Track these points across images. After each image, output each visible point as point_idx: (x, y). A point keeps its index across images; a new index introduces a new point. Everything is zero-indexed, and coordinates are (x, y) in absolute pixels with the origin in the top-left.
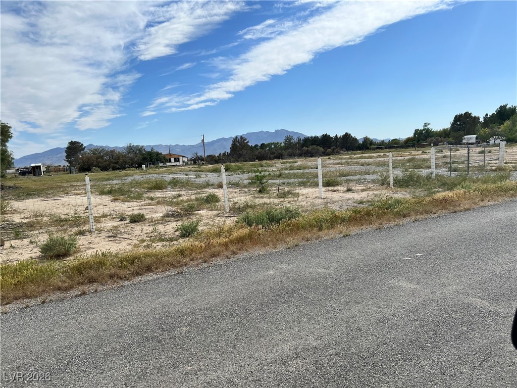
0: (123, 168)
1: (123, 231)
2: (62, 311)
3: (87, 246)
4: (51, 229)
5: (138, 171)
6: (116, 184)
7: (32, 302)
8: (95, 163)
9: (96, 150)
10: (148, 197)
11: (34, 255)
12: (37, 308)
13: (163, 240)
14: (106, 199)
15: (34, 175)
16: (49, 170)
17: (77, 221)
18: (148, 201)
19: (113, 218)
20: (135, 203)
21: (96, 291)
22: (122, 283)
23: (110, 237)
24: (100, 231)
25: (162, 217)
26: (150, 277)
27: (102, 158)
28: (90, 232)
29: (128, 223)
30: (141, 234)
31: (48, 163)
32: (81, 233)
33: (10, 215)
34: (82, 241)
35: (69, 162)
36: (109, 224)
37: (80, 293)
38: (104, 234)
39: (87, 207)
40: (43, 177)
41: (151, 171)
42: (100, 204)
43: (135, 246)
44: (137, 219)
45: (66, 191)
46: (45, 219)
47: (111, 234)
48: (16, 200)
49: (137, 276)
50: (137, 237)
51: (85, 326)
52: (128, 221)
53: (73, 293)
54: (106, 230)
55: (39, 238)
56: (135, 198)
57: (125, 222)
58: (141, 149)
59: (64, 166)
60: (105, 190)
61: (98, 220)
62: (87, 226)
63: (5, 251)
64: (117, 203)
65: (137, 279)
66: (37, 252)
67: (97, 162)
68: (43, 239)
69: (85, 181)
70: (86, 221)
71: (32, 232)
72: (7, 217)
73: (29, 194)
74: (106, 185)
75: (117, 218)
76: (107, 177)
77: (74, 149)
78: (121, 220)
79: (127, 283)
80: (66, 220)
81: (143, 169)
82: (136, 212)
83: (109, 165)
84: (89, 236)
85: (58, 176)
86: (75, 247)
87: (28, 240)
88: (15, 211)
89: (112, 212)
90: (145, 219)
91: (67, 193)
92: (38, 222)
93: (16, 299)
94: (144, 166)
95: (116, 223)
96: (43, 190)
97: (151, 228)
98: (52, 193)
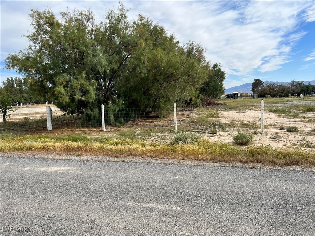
0: (287, 96)
1: (281, 136)
2: (241, 174)
3: (258, 141)
4: (240, 128)
5: (297, 98)
6: (280, 106)
7: (227, 165)
8: (268, 92)
9: (270, 84)
10: (302, 117)
11: (230, 141)
12: (229, 169)
13: (309, 147)
14: (273, 115)
15: (234, 98)
16: (242, 96)
17: (254, 126)
18: (301, 119)
19: (276, 127)
20: (292, 119)
21: (260, 168)
22: (277, 167)
23: (272, 138)
24: (267, 134)
25: (311, 131)
26: (296, 168)
27: (273, 89)
28: (261, 133)
29: (286, 132)
30: (294, 140)
31: (242, 92)
32: (256, 133)
33: (221, 119)
34: (256, 138)
35: (253, 91)
36: (273, 131)
37: (251, 167)
38: (269, 136)
39: (261, 119)
40: (238, 100)
41: (307, 99)
42: (269, 118)
43: (289, 147)
44: (292, 130)
45: (250, 108)
46: (237, 123)
47: (273, 137)
48: (224, 111)
49: (287, 166)
50: (291, 142)
51: (252, 185)
52: (285, 130)
53: (248, 165)
54: (270, 134)
55: (233, 132)
56: (292, 116)
57: (284, 131)
58: (301, 83)
59: (250, 94)
60: (273, 109)
61: (266, 127)
62: (259, 130)
63: (217, 136)
64: (279, 118)
65: (287, 168)
66: (231, 140)
67: (269, 92)
68: (235, 133)
69: (261, 103)
70: (259, 127)
71: (230, 129)
72: (219, 119)
73: (230, 108)
74: (274, 106)
75: (279, 127)
76: (275, 101)
77: (257, 83)
78: (281, 129)
79: (280, 168)
80: (248, 125)
81: (300, 97)
82: (292, 125)
83: (277, 94)
84: (260, 136)
85: (246, 99)
86: (251, 141)
87: (228, 132)
88: (223, 117)
89: (276, 123)
90: (298, 131)
91: (250, 110)
92: (233, 124)
93: (220, 161)
94: (302, 95)
95: (277, 130)
96: (237, 107)
97: (301, 137)
98: (242, 109)
